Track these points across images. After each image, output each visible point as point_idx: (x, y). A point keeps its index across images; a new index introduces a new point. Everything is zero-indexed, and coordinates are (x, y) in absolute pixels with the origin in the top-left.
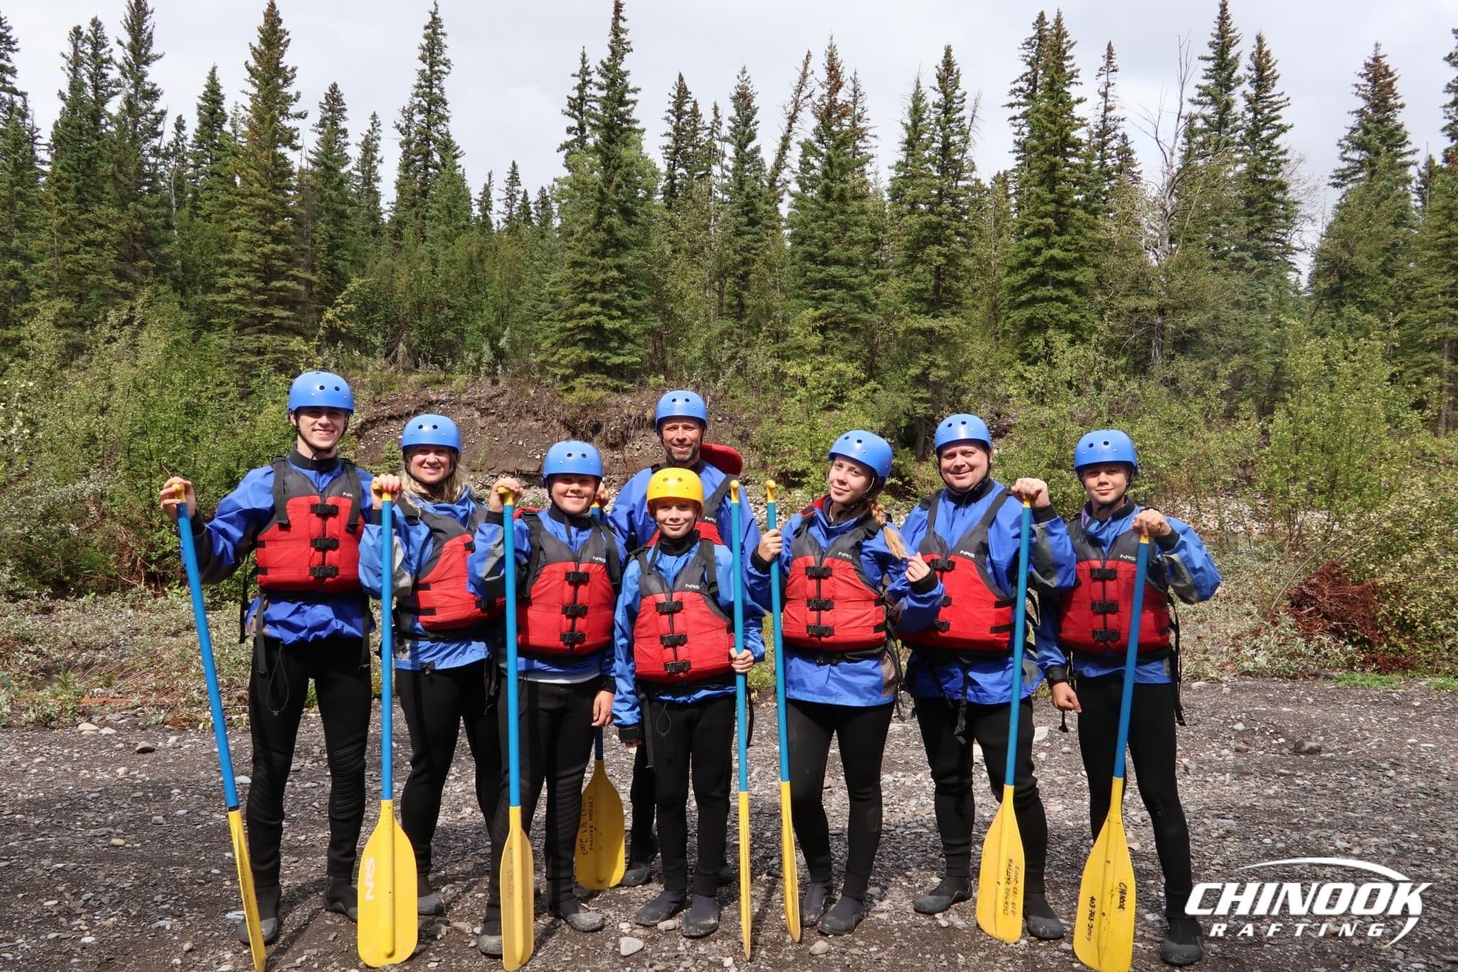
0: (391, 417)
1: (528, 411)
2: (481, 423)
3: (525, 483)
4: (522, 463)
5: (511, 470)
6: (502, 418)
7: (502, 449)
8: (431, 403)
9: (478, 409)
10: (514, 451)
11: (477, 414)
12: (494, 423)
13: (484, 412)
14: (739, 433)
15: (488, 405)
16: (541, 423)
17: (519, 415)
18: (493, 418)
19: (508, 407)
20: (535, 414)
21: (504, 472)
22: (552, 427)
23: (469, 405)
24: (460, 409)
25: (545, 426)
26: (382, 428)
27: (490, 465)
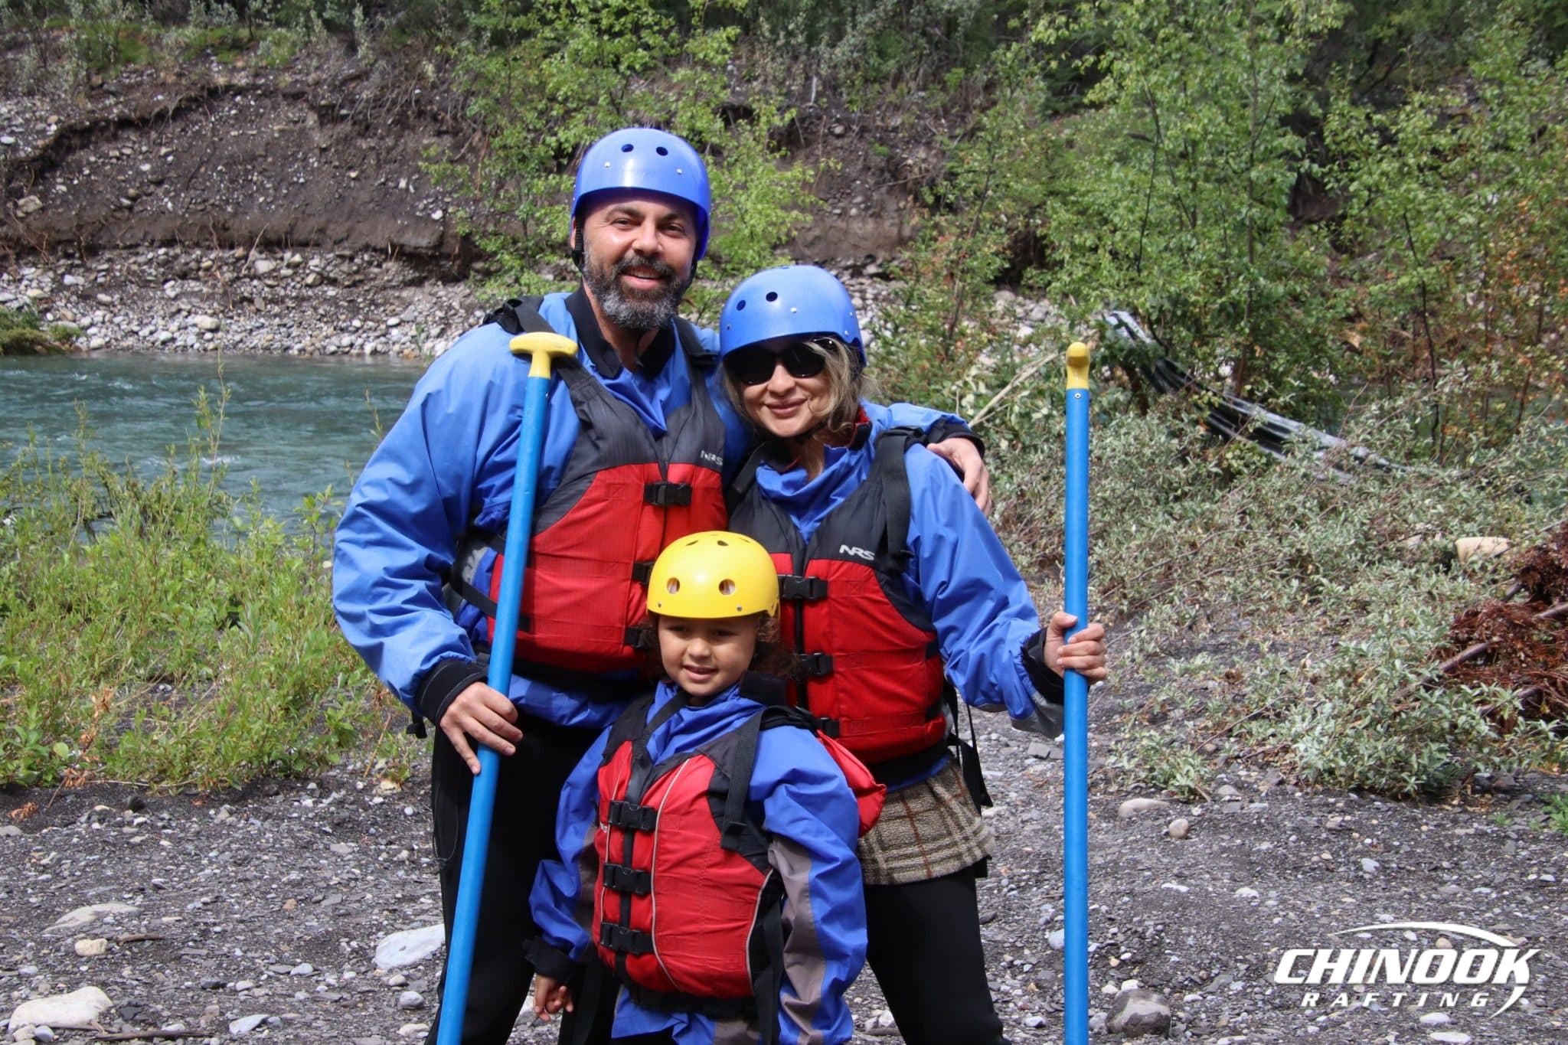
0: (124, 123)
1: (421, 114)
2: (319, 138)
3: (410, 274)
4: (403, 229)
5: (381, 244)
6: (366, 129)
7: (364, 196)
8: (213, 95)
9: (312, 108)
10: (388, 201)
11: (312, 119)
12: (347, 140)
13: (328, 115)
14: (877, 161)
15: (337, 99)
16: (447, 140)
17: (402, 123)
18: (345, 128)
19: (377, 102)
20: (435, 118)
21: (366, 248)
22: (472, 149)
23: (295, 97)
24: (274, 108)
25: (457, 147)
26: (105, 148)
27: (337, 230)
